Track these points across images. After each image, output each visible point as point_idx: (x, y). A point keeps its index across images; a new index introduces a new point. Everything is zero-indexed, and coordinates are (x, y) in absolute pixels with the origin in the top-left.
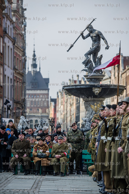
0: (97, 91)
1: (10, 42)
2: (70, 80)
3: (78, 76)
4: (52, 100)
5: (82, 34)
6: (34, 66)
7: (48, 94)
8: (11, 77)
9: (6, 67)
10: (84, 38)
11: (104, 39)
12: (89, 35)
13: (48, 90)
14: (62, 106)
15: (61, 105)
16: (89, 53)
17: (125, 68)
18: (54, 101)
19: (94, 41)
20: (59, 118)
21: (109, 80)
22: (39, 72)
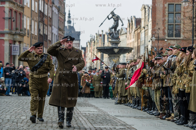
0: (116, 50)
1: (56, 10)
2: (96, 34)
3: (102, 31)
4: (82, 48)
5: (108, 17)
6: (69, 22)
7: (79, 44)
8: (56, 34)
9: (53, 27)
10: (109, 19)
11: (121, 20)
12: (112, 17)
13: (80, 40)
14: (90, 54)
15: (90, 52)
16: (112, 28)
17: (137, 27)
18: (84, 49)
19: (115, 21)
20: (88, 62)
21: (125, 35)
22: (73, 27)
